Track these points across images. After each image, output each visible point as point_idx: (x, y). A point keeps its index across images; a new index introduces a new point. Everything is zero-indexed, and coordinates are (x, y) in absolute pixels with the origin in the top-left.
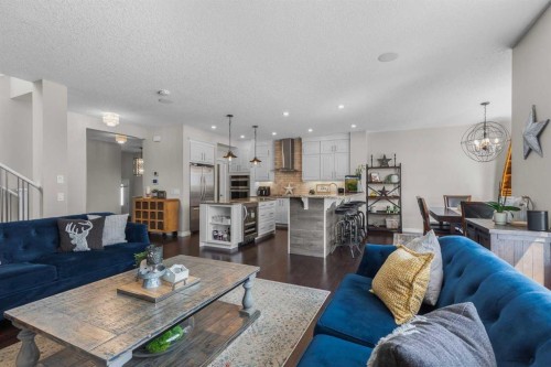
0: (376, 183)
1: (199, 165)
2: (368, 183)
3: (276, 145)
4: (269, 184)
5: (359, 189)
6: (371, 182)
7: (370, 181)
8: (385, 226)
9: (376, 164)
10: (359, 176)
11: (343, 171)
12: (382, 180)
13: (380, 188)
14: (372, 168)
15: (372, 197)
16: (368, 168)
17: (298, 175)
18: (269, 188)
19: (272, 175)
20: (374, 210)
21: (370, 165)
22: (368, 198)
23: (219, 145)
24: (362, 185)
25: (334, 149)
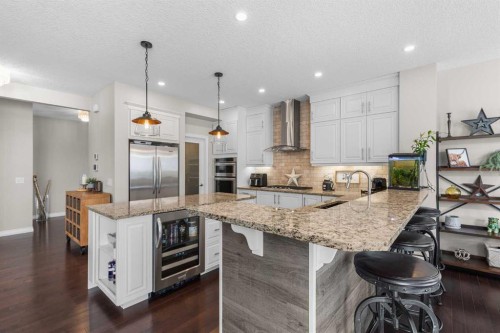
0: (462, 168)
1: (154, 144)
2: (438, 169)
3: (275, 114)
4: (265, 170)
5: (423, 182)
6: (448, 167)
7: (444, 165)
8: (484, 260)
9: (458, 130)
10: (420, 155)
11: (384, 146)
12: (475, 162)
13: (471, 178)
14: (449, 138)
15: (449, 197)
16: (439, 140)
17: (306, 157)
18: (265, 176)
19: (269, 157)
20: (456, 225)
21: (443, 135)
22: (439, 199)
23: (187, 115)
24: (428, 173)
25: (366, 108)
